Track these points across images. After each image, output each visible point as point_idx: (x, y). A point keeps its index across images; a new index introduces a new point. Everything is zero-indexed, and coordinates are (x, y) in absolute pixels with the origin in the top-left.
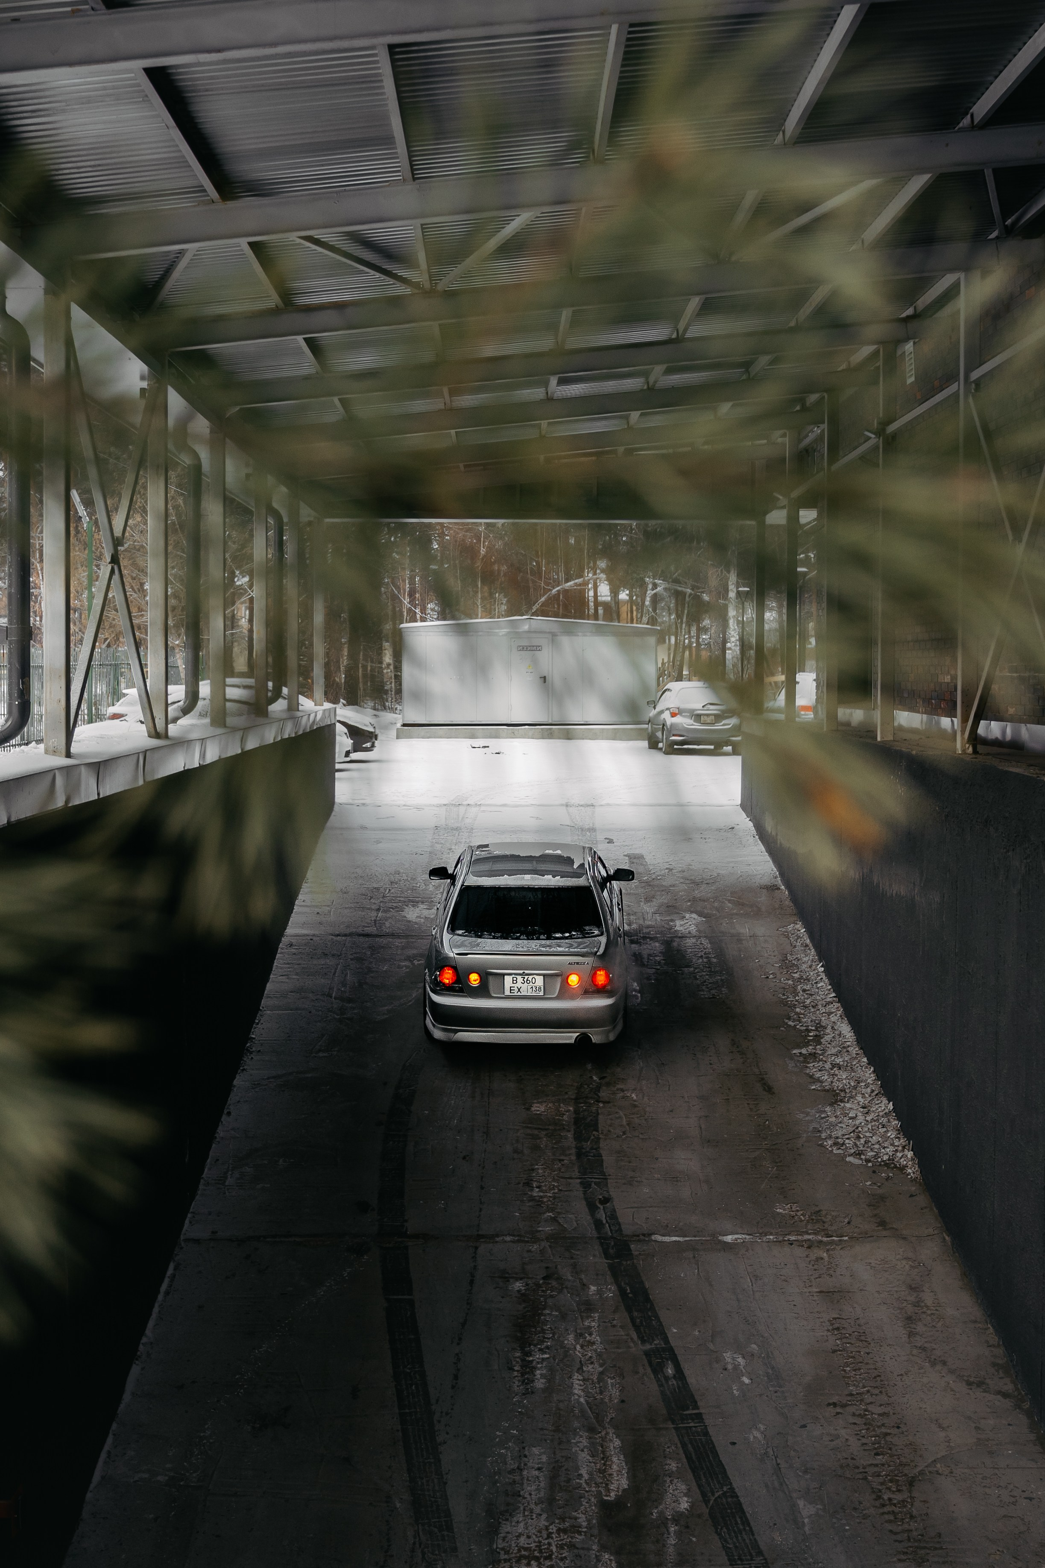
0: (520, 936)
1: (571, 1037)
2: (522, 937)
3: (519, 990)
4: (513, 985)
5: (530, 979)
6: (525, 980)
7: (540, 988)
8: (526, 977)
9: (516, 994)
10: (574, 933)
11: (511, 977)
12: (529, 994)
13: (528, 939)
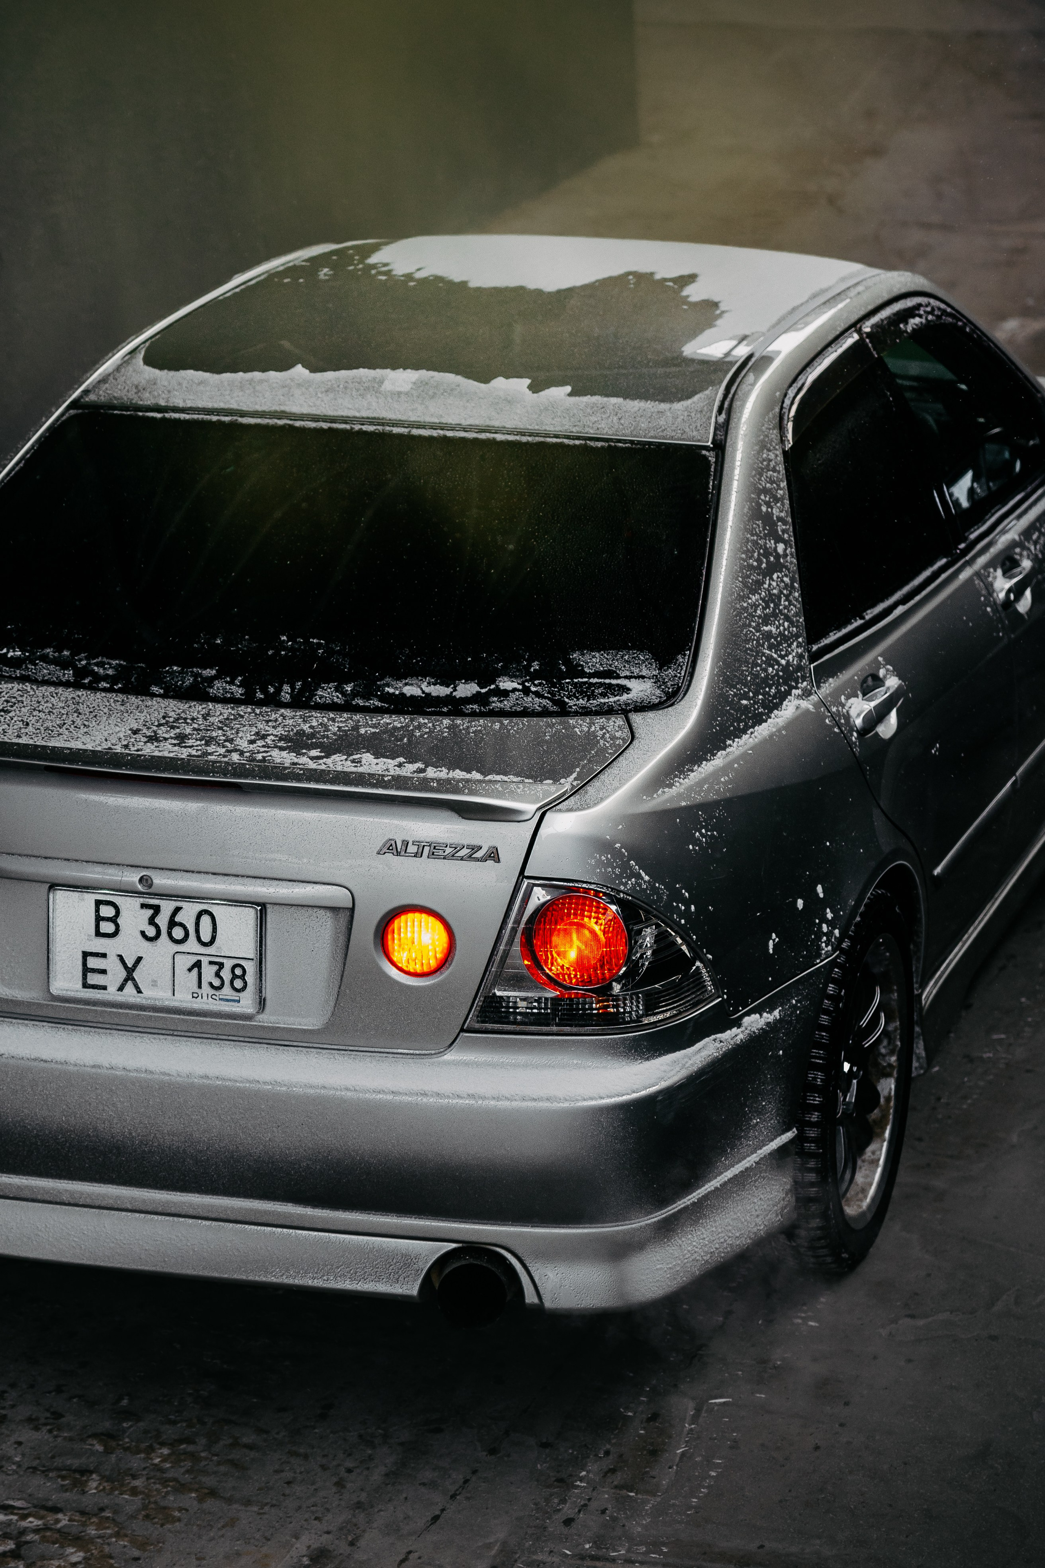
0: (210, 680)
1: (407, 1261)
2: (219, 687)
3: (130, 971)
4: (99, 945)
5: (187, 916)
6: (162, 920)
7: (238, 973)
8: (167, 907)
9: (111, 994)
10: (506, 684)
11: (90, 899)
12: (183, 998)
13: (248, 700)
